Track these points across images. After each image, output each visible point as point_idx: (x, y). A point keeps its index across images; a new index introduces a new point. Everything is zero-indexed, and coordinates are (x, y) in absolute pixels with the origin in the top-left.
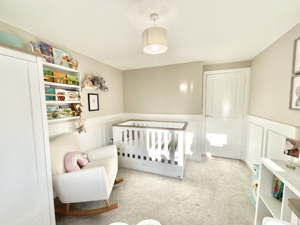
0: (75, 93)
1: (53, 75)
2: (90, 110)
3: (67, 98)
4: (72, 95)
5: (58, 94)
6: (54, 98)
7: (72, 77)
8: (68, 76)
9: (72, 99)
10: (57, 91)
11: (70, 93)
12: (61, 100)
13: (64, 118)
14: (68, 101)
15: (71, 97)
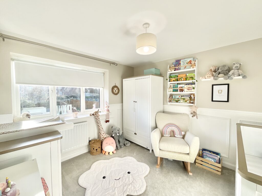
0: (192, 86)
1: (178, 77)
2: (212, 101)
3: (186, 90)
4: (189, 87)
5: (179, 88)
6: (177, 91)
7: (191, 75)
8: (187, 74)
9: (189, 91)
10: (179, 86)
11: (188, 87)
12: (181, 92)
13: (182, 103)
14: (186, 92)
15: (188, 89)
